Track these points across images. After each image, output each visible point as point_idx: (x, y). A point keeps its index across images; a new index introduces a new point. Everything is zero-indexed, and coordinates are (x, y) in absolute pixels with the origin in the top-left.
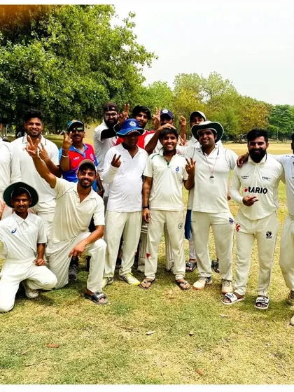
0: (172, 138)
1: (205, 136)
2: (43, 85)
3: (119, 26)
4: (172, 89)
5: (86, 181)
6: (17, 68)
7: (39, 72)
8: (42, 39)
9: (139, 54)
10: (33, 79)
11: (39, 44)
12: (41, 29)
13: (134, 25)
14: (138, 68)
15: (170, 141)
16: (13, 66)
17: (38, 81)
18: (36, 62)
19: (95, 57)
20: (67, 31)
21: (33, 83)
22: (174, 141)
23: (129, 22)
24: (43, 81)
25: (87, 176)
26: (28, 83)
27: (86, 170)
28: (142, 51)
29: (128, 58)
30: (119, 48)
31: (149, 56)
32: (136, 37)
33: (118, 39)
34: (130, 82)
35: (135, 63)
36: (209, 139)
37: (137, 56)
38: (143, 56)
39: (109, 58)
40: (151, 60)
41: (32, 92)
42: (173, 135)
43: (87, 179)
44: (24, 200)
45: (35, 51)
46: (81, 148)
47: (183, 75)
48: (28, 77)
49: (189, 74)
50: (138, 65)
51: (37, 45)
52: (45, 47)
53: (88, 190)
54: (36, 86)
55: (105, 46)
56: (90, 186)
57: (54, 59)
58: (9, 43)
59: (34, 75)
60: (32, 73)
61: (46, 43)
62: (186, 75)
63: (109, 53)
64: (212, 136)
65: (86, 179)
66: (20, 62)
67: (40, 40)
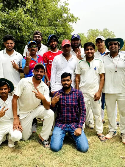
0: (91, 49)
1: (113, 46)
2: (24, 30)
3: (62, 5)
4: (86, 36)
5: (39, 76)
6: (11, 22)
7: (22, 23)
8: (23, 7)
9: (71, 18)
10: (19, 27)
11: (22, 10)
12: (23, 3)
13: (68, 4)
14: (71, 25)
15: (90, 51)
16: (9, 21)
17: (21, 28)
18: (20, 19)
19: (51, 20)
20: (36, 4)
21: (19, 29)
22: (93, 51)
23: (66, 3)
24: (24, 28)
25: (39, 73)
26: (17, 29)
27: (39, 69)
28: (73, 16)
29: (66, 20)
30: (62, 15)
31: (76, 19)
32: (69, 10)
33: (61, 11)
34: (67, 31)
35: (69, 22)
36: (116, 48)
37: (70, 19)
38: (73, 19)
39: (57, 21)
40: (76, 21)
41: (18, 33)
42: (92, 48)
43: (40, 75)
44: (5, 89)
45: (20, 13)
46: (35, 57)
47: (91, 30)
48: (16, 26)
49: (94, 29)
50: (70, 23)
51: (20, 10)
52: (24, 11)
53: (39, 81)
54: (20, 30)
55: (55, 15)
56: (41, 79)
57: (29, 17)
58: (7, 9)
59: (19, 25)
60: (18, 24)
61: (25, 9)
62: (93, 30)
63: (57, 18)
64: (117, 46)
65: (38, 75)
66: (13, 19)
67: (22, 7)
